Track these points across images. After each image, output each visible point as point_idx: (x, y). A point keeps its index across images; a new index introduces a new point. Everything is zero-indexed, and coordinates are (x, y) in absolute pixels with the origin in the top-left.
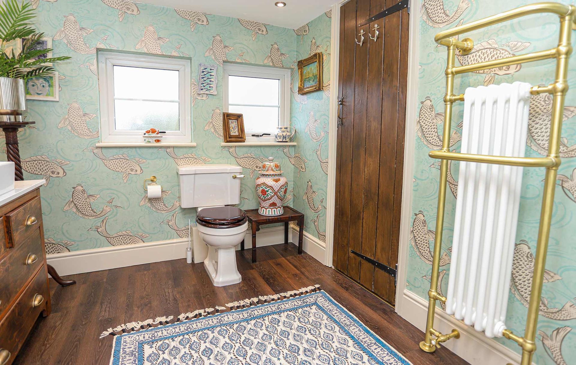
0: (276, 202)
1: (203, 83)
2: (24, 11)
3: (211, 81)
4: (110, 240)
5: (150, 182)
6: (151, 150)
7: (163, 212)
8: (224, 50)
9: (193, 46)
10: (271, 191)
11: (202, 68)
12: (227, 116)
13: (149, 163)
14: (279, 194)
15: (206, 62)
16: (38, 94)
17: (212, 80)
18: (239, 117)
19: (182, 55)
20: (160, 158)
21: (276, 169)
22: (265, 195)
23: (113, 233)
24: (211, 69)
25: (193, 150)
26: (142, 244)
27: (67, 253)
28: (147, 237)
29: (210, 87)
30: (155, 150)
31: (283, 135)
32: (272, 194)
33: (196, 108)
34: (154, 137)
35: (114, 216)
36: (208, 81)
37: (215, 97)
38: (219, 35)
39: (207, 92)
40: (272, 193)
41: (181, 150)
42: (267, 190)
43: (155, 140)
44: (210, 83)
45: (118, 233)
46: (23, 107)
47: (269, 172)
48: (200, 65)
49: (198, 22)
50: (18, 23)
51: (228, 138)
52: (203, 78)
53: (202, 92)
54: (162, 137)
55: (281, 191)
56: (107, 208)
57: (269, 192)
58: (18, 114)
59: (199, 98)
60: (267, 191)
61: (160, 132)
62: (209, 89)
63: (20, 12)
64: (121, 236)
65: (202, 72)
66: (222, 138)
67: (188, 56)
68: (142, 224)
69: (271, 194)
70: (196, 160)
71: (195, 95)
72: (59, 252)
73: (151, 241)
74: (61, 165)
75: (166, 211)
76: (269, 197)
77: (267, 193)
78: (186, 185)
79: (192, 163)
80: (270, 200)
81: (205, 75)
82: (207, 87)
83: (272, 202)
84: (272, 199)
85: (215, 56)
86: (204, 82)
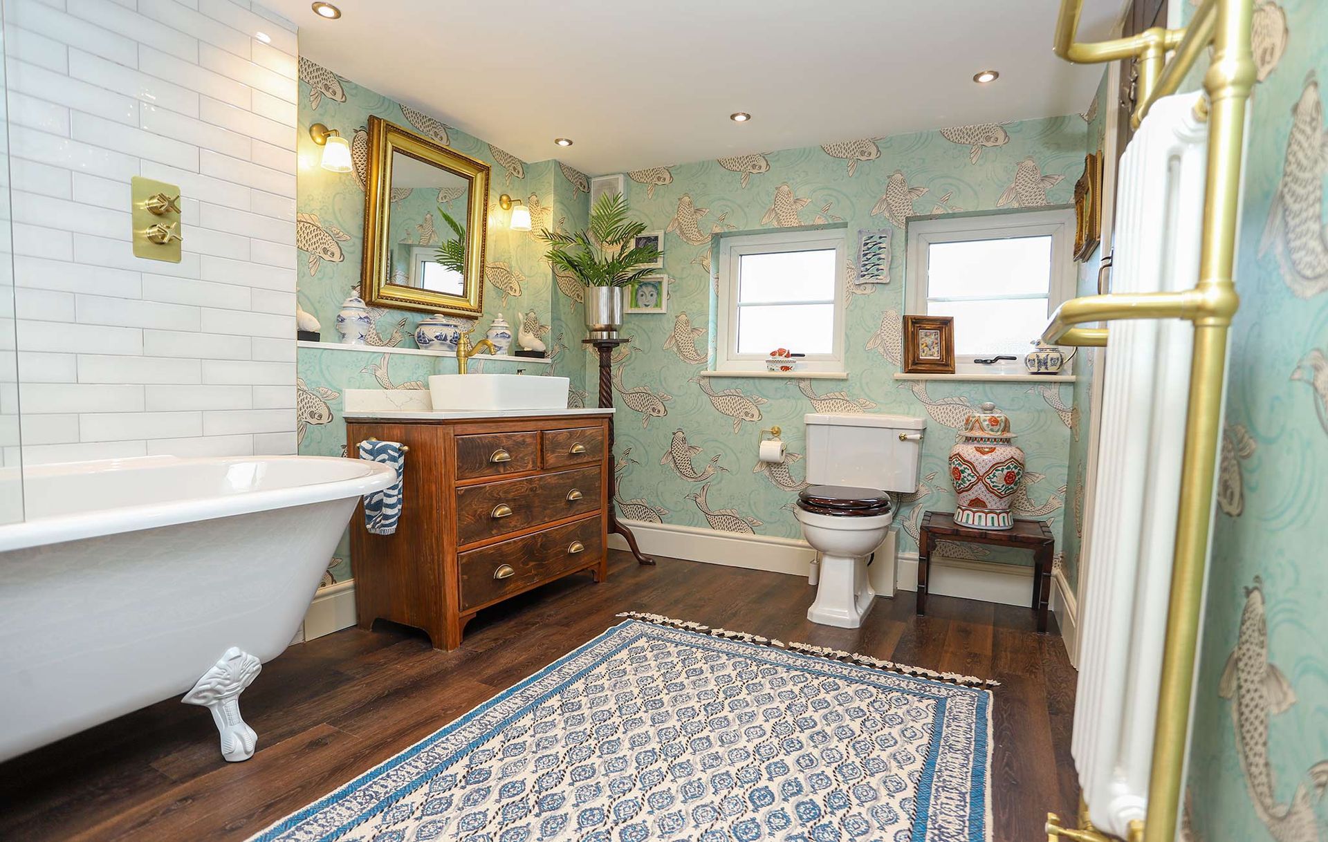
0: (982, 497)
1: (866, 265)
2: (617, 204)
3: (879, 259)
4: (711, 519)
5: (771, 436)
6: (776, 384)
7: (788, 489)
8: (908, 197)
9: (851, 202)
10: (970, 472)
11: (864, 238)
12: (913, 323)
13: (771, 405)
14: (988, 481)
15: (873, 224)
16: (646, 306)
17: (882, 256)
18: (944, 325)
19: (831, 222)
20: (789, 398)
21: (991, 427)
22: (959, 479)
23: (714, 508)
24: (881, 238)
25: (842, 384)
26: (750, 536)
27: (658, 525)
28: (759, 525)
29: (878, 270)
30: (781, 384)
31: (1038, 356)
32: (973, 480)
33: (851, 311)
34: (779, 362)
35: (718, 483)
36: (874, 260)
37: (887, 287)
38: (900, 170)
39: (873, 280)
40: (973, 477)
41: (824, 384)
42: (962, 468)
43: (782, 367)
44: (878, 262)
45: (721, 511)
46: (617, 322)
47: (973, 432)
48: (860, 232)
49: (862, 158)
50: (616, 219)
51: (914, 364)
52: (865, 255)
53: (862, 280)
54: (794, 362)
55: (994, 476)
56: (710, 469)
57: (965, 474)
58: (613, 330)
59: (859, 292)
60: (963, 472)
61: (793, 355)
62: (876, 273)
63: (612, 207)
64: (724, 515)
65: (864, 246)
66: (899, 364)
67: (842, 221)
68: (755, 503)
69: (970, 478)
70: (848, 402)
71: (852, 287)
72: (651, 521)
73: (765, 534)
74: (662, 400)
75: (792, 489)
76: (966, 485)
77: (962, 475)
78: (816, 444)
79: (840, 409)
80: (970, 492)
81: (869, 249)
82: (873, 270)
83: (973, 497)
84: (972, 490)
85: (891, 211)
86: (867, 262)
